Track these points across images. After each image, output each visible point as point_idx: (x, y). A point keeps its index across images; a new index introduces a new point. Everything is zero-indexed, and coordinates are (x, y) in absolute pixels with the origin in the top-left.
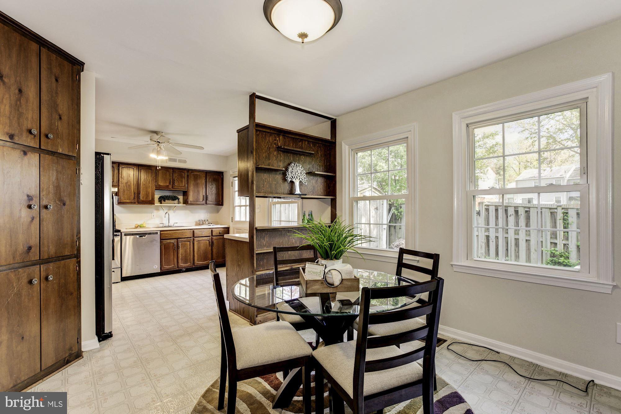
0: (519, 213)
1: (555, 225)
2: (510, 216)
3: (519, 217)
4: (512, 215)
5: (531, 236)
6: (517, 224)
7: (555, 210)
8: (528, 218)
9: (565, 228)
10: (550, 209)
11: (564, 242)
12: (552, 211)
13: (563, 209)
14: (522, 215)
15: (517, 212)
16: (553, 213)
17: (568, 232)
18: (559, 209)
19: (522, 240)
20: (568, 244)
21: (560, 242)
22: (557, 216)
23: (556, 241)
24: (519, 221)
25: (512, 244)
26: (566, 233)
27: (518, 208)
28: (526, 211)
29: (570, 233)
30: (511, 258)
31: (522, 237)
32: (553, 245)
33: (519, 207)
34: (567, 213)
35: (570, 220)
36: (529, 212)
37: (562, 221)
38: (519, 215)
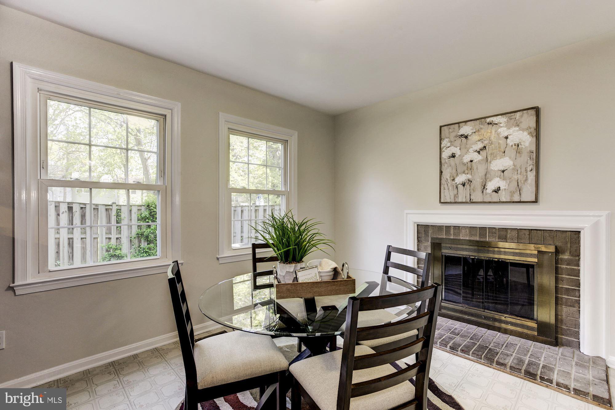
0: (74, 210)
1: (109, 220)
2: (62, 214)
3: (74, 214)
4: (65, 212)
5: (87, 234)
6: (71, 221)
7: (110, 207)
8: (83, 216)
9: (117, 222)
10: (106, 205)
11: (117, 236)
12: (107, 207)
13: (117, 206)
14: (77, 212)
15: (70, 209)
16: (108, 210)
17: (120, 227)
18: (114, 206)
19: (77, 239)
20: (121, 238)
21: (114, 236)
22: (112, 213)
23: (110, 236)
24: (74, 218)
25: (65, 245)
26: (119, 228)
27: (72, 205)
28: (82, 208)
29: (122, 227)
30: (63, 261)
31: (77, 235)
32: (108, 240)
33: (74, 203)
34: (120, 210)
35: (123, 216)
36: (84, 209)
37: (115, 217)
38: (73, 212)
